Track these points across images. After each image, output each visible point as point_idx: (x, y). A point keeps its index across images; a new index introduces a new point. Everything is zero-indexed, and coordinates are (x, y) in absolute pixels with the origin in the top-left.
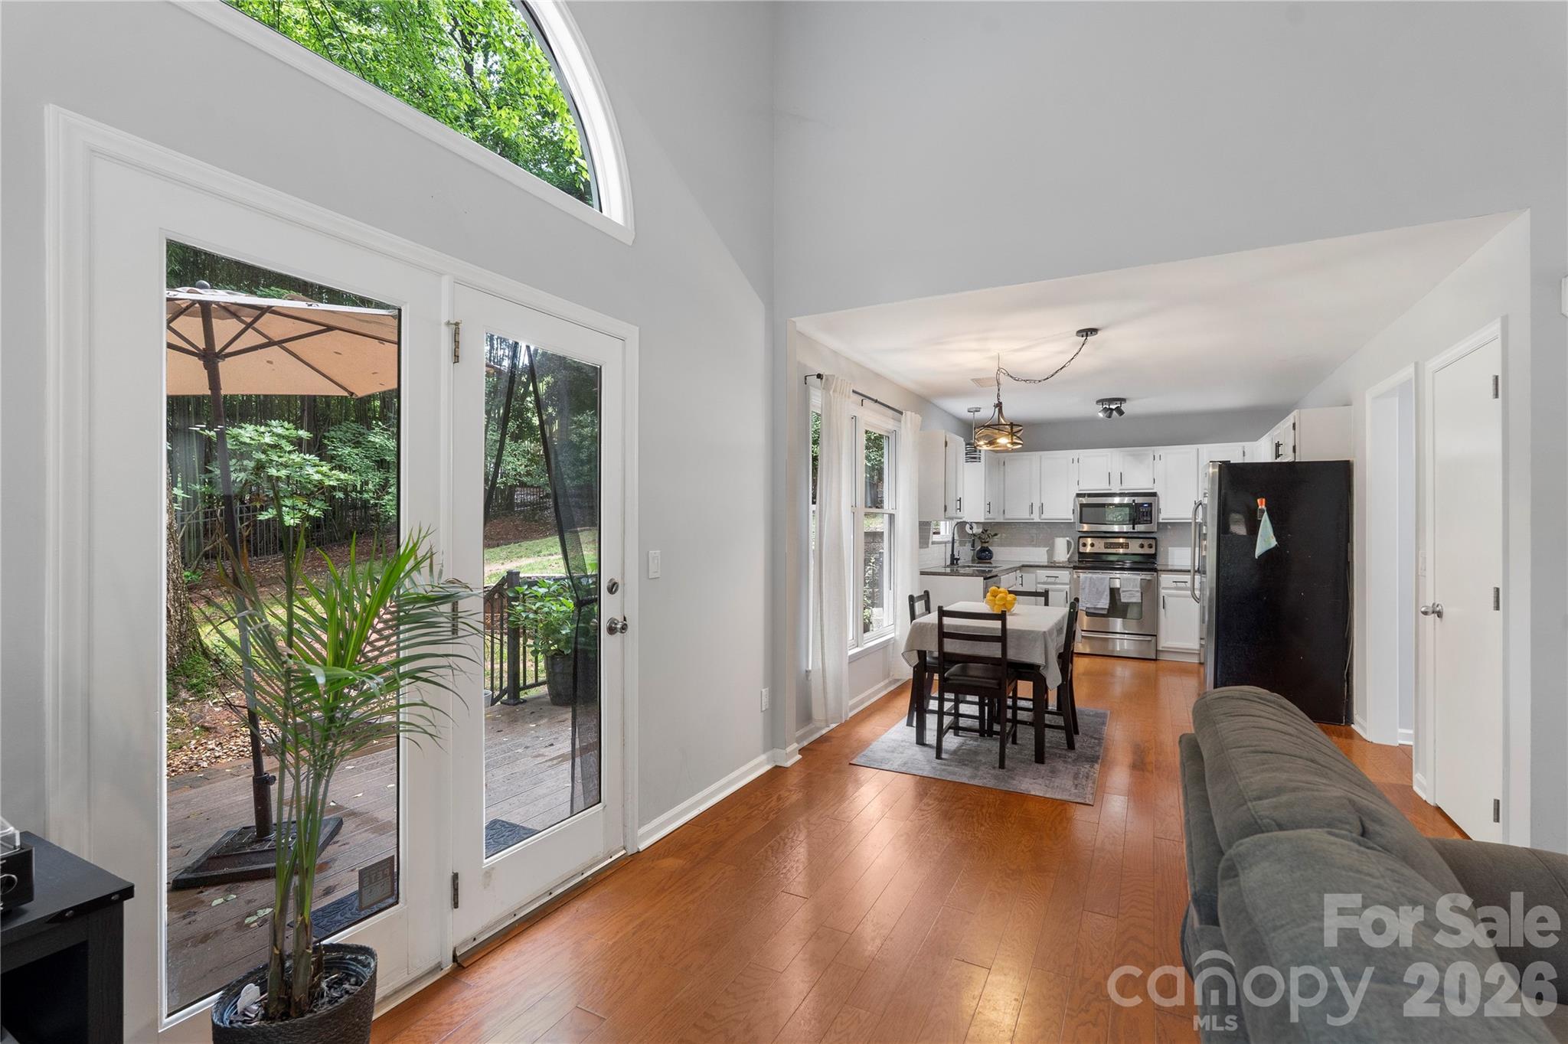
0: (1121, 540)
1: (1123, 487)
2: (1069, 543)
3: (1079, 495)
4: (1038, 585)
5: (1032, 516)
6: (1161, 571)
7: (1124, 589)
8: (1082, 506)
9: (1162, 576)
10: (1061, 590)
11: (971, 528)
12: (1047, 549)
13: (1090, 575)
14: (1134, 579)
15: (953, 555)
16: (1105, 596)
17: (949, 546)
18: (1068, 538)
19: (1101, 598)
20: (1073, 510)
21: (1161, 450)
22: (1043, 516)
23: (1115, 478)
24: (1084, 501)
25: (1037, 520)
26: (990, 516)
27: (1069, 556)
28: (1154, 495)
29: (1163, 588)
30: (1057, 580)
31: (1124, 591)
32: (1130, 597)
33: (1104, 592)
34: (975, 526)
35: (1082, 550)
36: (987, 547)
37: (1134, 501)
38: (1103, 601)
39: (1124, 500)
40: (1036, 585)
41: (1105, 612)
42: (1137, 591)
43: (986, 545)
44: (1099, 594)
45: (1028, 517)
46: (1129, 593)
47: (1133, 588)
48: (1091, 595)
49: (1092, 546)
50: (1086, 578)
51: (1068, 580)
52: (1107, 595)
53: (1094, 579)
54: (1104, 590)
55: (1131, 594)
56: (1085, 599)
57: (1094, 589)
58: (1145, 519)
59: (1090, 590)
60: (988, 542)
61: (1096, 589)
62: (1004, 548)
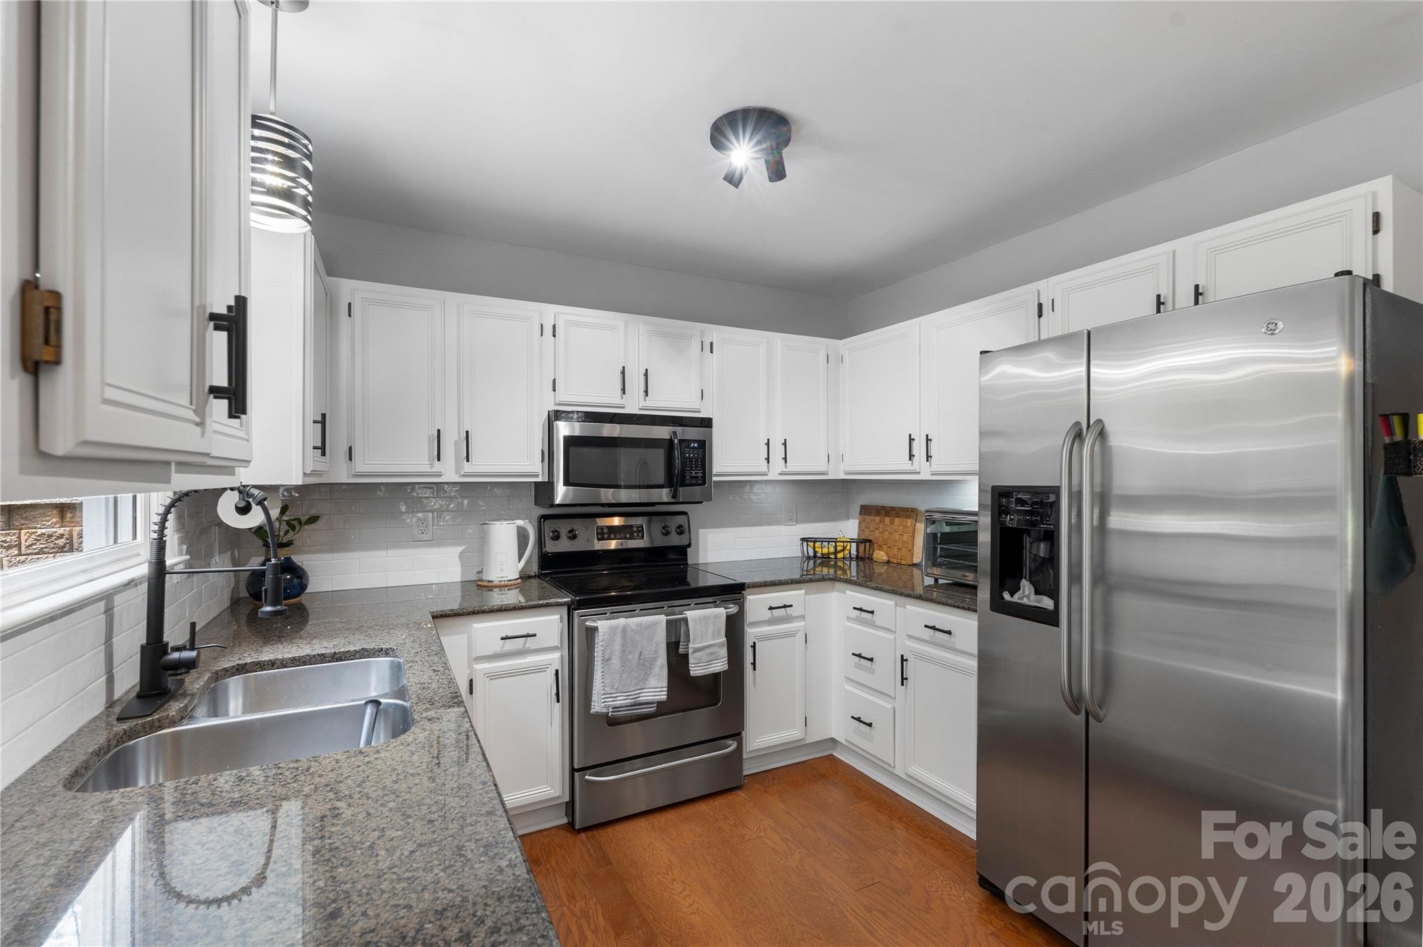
1: (650, 402)
3: (558, 416)
4: (478, 666)
5: (438, 467)
7: (698, 645)
8: (571, 442)
10: (541, 669)
11: (244, 509)
12: (461, 549)
13: (621, 621)
14: (715, 617)
16: (656, 670)
18: (520, 522)
19: (647, 677)
20: (548, 452)
21: (717, 333)
22: (468, 468)
23: (635, 383)
24: (573, 429)
25: (450, 477)
27: (521, 565)
28: (706, 423)
29: (754, 624)
30: (532, 643)
31: (696, 650)
32: (709, 662)
33: (655, 659)
35: (551, 547)
36: (288, 559)
37: (675, 433)
38: (653, 682)
40: (470, 667)
41: (660, 707)
42: (721, 645)
43: (282, 553)
44: (645, 665)
45: (427, 469)
46: (708, 651)
47: (714, 638)
48: (625, 674)
49: (573, 536)
50: (613, 630)
51: (556, 643)
52: (662, 666)
53: (632, 630)
54: (656, 652)
55: (712, 653)
56: (612, 687)
57: (630, 657)
58: (694, 475)
59: (624, 661)
60: (289, 544)
61: (637, 654)
62: (336, 556)
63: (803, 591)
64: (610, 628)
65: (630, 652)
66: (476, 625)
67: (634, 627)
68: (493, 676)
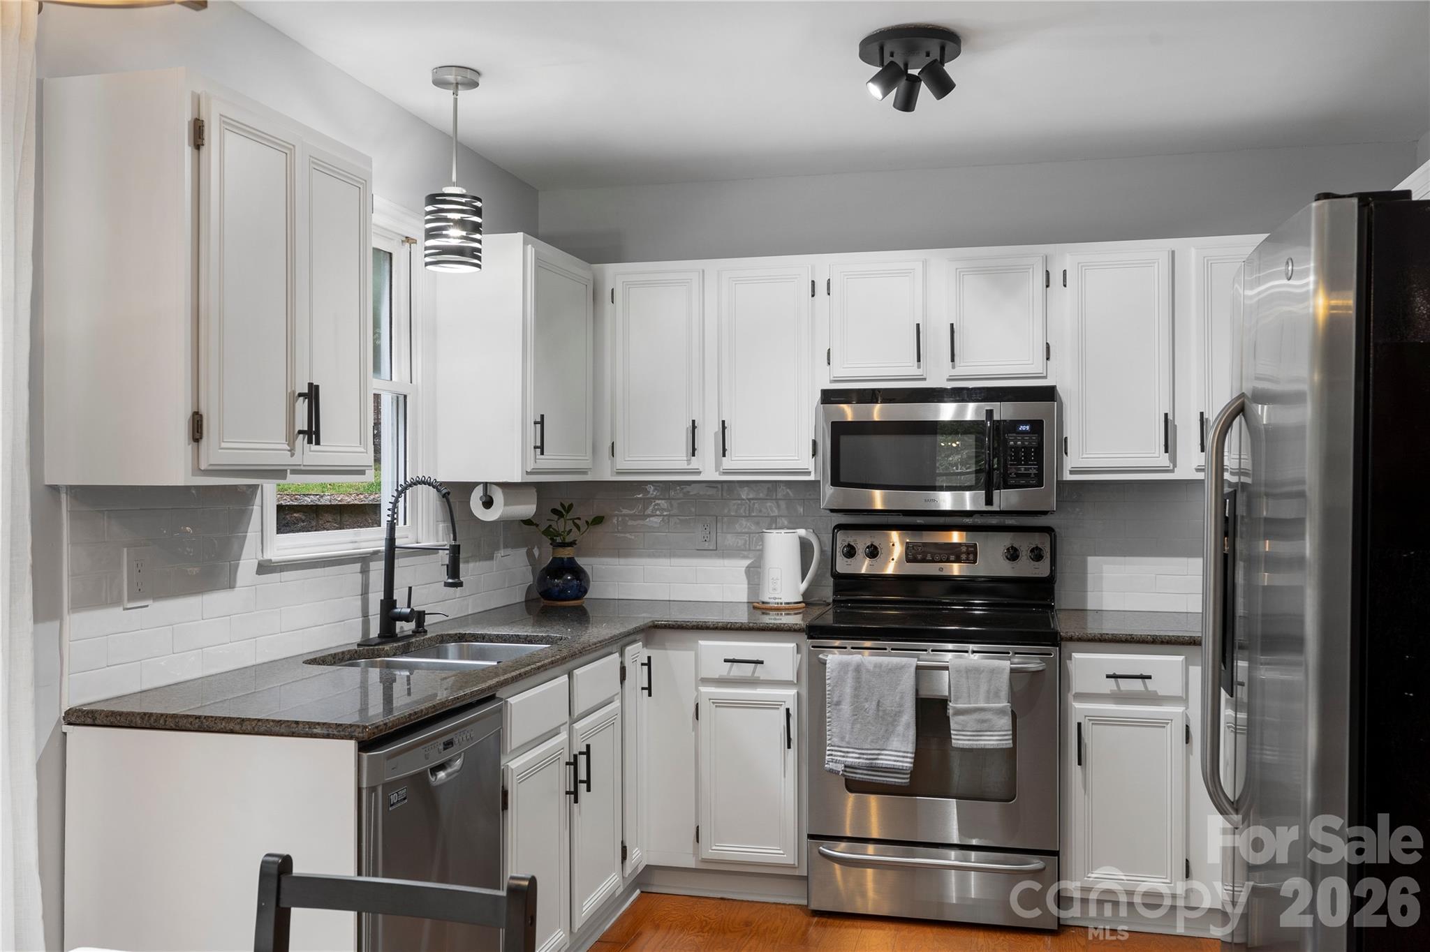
0: (956, 537)
1: (960, 370)
2: (805, 547)
3: (829, 397)
4: (703, 689)
5: (695, 463)
6: (1071, 639)
7: (960, 706)
8: (839, 430)
9: (1075, 655)
10: (772, 705)
11: (488, 503)
12: (747, 562)
13: (856, 658)
14: (993, 672)
15: (388, 602)
16: (900, 729)
17: (378, 568)
18: (802, 532)
19: (888, 735)
20: (814, 443)
21: (1068, 256)
22: (727, 463)
23: (937, 344)
24: (849, 412)
25: (710, 474)
26: (545, 462)
27: (803, 586)
28: (1048, 394)
29: (1082, 697)
30: (760, 672)
31: (959, 712)
32: (979, 732)
33: (898, 714)
34: (498, 496)
35: (843, 566)
36: (571, 560)
37: (990, 413)
38: (895, 743)
39: (961, 411)
40: (697, 689)
41: (903, 780)
42: (1001, 712)
43: (565, 553)
44: (887, 720)
45: (683, 465)
46: (976, 716)
47: (988, 700)
48: (858, 726)
49: (873, 552)
50: (844, 667)
51: (790, 675)
52: (908, 726)
53: (868, 671)
54: (901, 705)
55: (983, 721)
56: (842, 739)
57: (867, 705)
58: (1023, 471)
59: (857, 710)
60: (572, 544)
61: (874, 703)
62: (622, 561)
63: (1181, 658)
64: (840, 664)
65: (866, 700)
66: (701, 642)
67: (871, 667)
68: (720, 704)
